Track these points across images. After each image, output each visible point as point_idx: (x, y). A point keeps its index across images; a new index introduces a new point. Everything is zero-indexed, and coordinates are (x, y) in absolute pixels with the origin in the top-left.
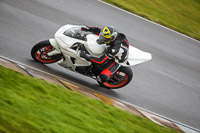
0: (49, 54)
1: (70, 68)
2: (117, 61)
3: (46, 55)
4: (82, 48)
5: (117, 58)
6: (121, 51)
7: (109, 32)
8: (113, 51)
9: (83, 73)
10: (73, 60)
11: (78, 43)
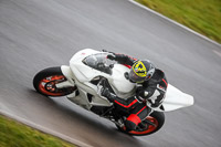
0: (58, 86)
1: (84, 106)
2: (149, 105)
3: (54, 86)
4: (105, 83)
5: (150, 101)
6: (157, 93)
7: (144, 69)
8: (146, 93)
9: (100, 114)
10: (90, 97)
11: (101, 77)
